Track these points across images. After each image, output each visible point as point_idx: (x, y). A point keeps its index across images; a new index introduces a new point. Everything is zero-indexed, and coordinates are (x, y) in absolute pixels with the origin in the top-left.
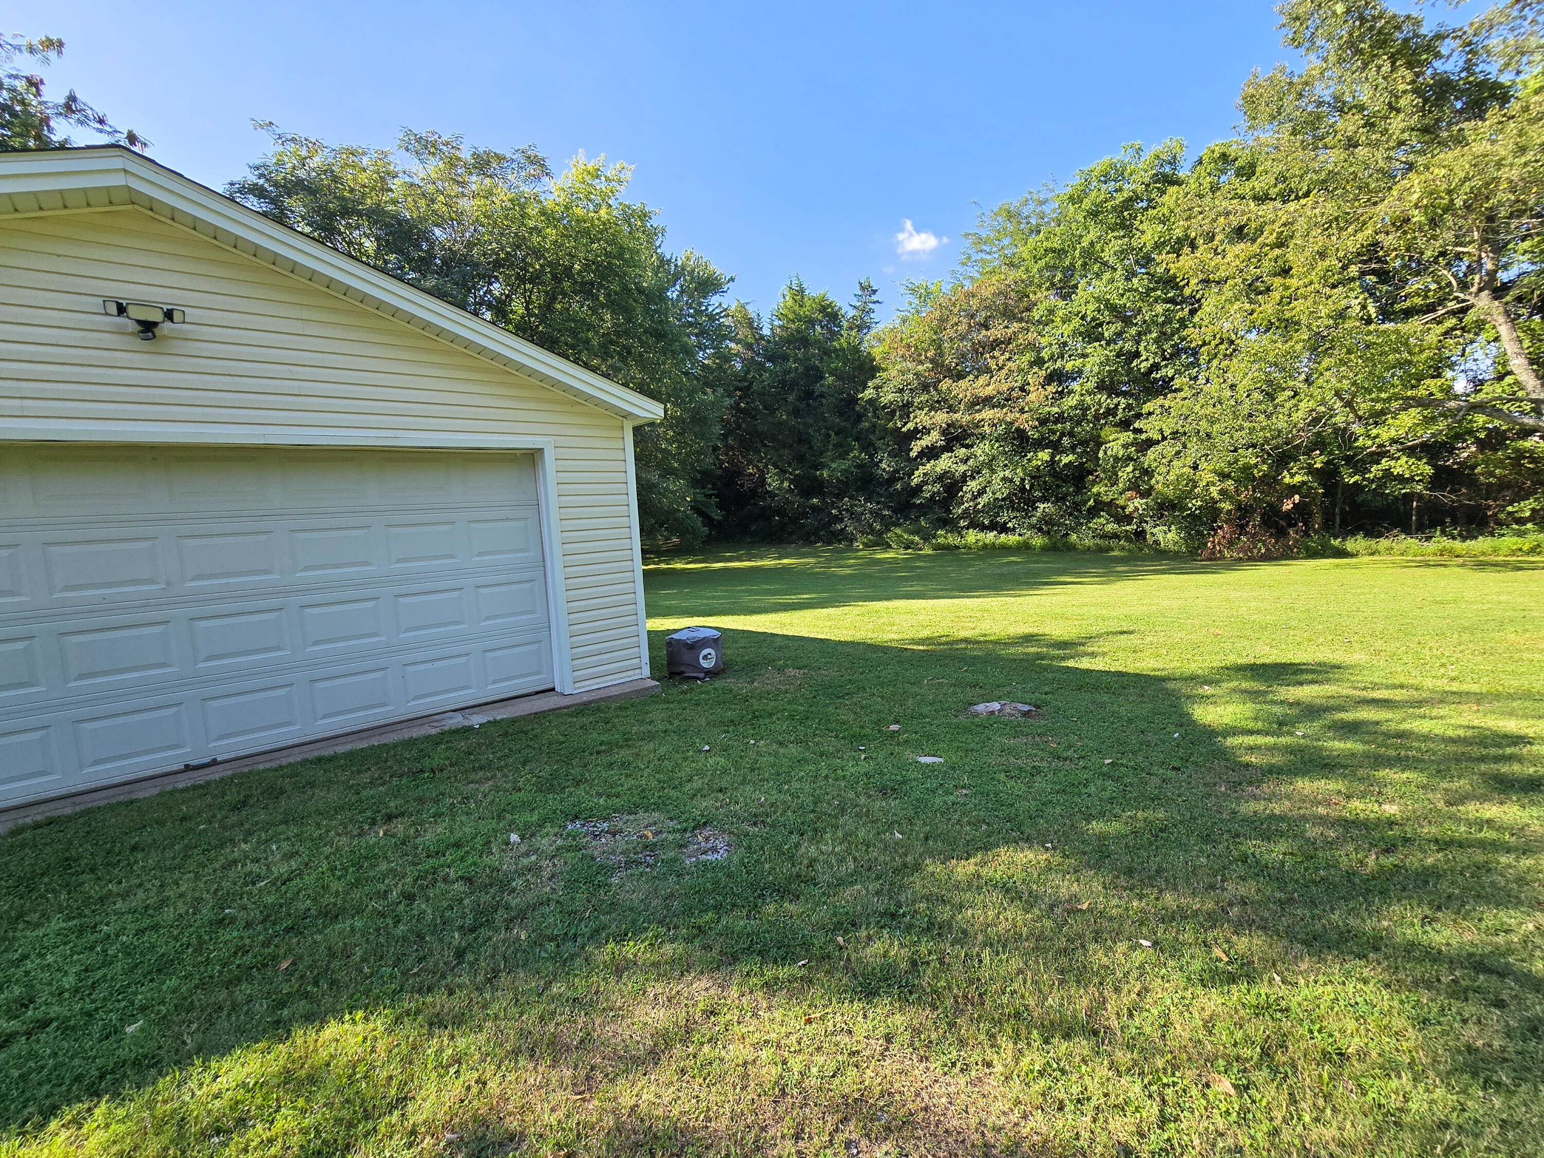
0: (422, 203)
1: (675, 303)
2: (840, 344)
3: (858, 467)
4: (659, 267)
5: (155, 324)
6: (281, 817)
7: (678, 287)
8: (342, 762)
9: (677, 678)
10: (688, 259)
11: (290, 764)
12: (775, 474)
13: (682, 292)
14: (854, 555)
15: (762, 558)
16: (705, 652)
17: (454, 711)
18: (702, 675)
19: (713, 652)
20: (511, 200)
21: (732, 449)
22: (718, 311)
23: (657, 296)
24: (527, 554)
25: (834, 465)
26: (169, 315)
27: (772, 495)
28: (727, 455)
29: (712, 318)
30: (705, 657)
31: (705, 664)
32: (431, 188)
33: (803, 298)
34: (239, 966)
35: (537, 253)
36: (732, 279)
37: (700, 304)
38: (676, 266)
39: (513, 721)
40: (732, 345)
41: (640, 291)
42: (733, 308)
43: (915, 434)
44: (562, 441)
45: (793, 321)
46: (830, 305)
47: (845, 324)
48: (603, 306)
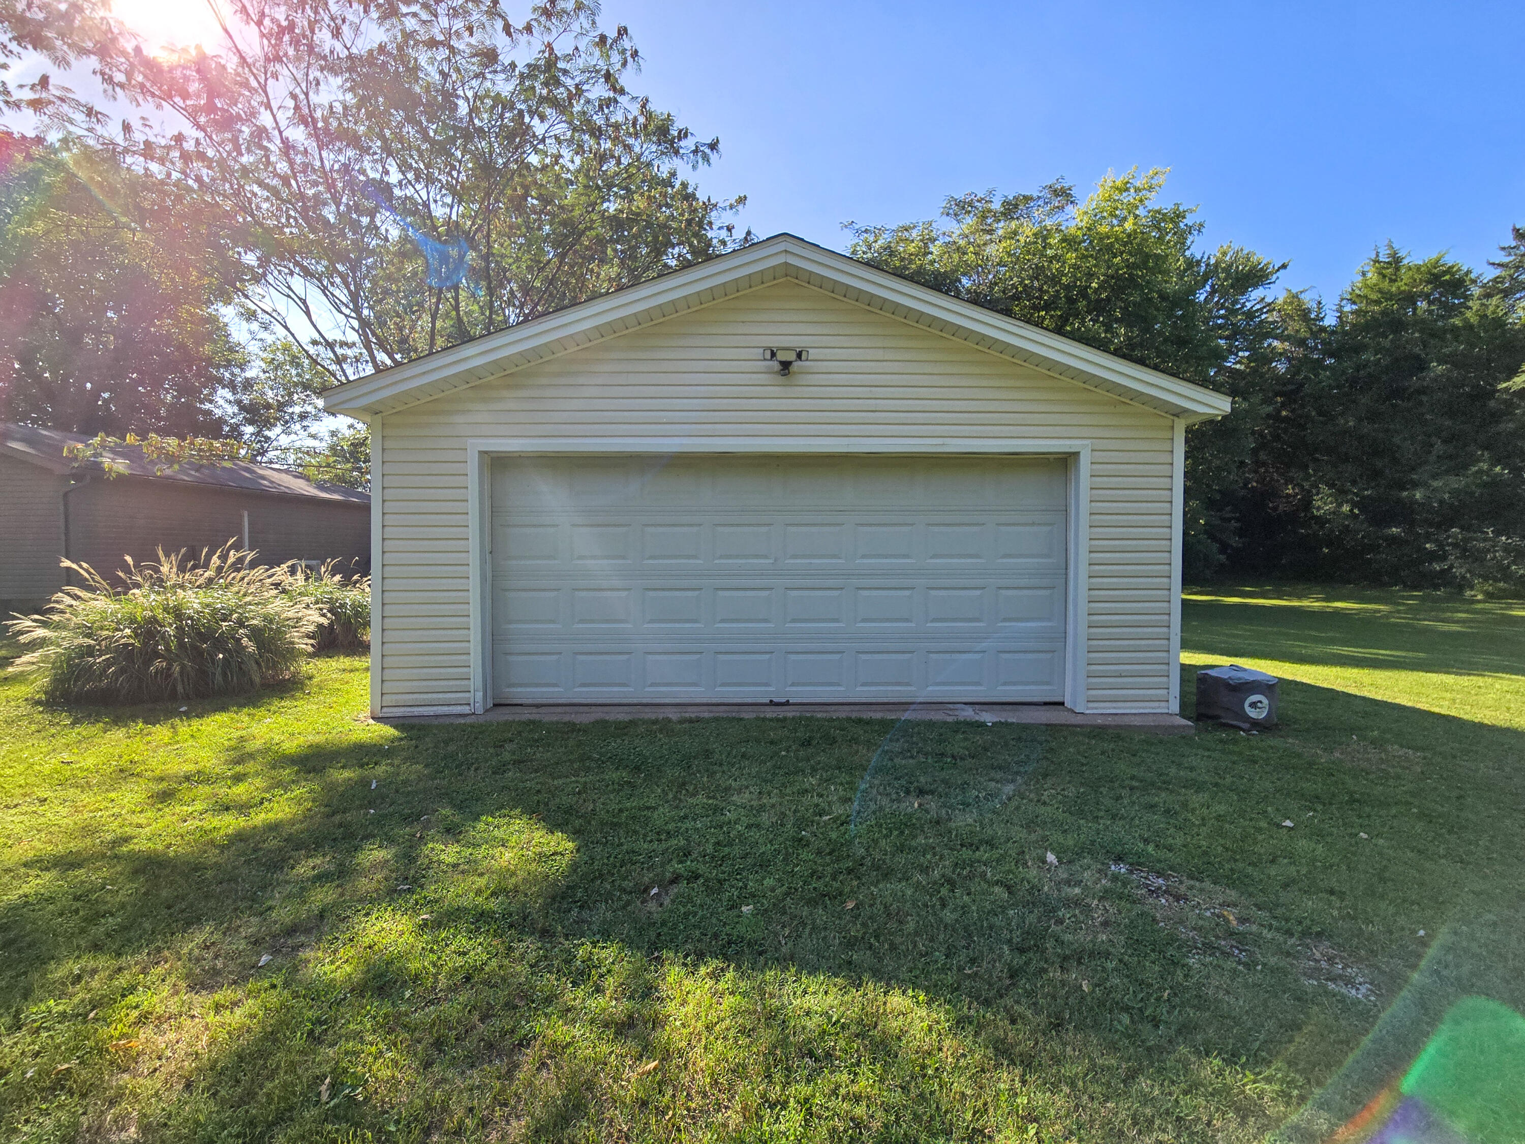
0: (956, 256)
1: (1202, 307)
2: (1466, 320)
3: (1486, 485)
4: (1185, 270)
5: (790, 363)
6: (834, 762)
7: (1208, 288)
8: (877, 727)
9: (1210, 722)
10: (1224, 254)
11: (838, 718)
12: (1331, 495)
13: (1213, 292)
14: (1466, 607)
15: (1300, 597)
16: (1254, 698)
17: (965, 704)
18: (1246, 726)
19: (1266, 701)
20: (1035, 235)
21: (1264, 464)
22: (1258, 307)
23: (1184, 299)
24: (1050, 560)
25: (1436, 484)
26: (799, 355)
27: (1321, 521)
28: (1256, 472)
29: (1250, 315)
30: (1253, 705)
31: (1252, 713)
32: (962, 243)
33: (1397, 269)
34: (815, 889)
35: (1054, 280)
36: (1284, 266)
37: (1235, 302)
38: (1208, 265)
39: (1025, 727)
40: (1276, 343)
41: (1163, 297)
42: (1280, 301)
44: (1101, 444)
45: (1377, 302)
46: (1449, 271)
47: (1476, 291)
48: (1117, 320)
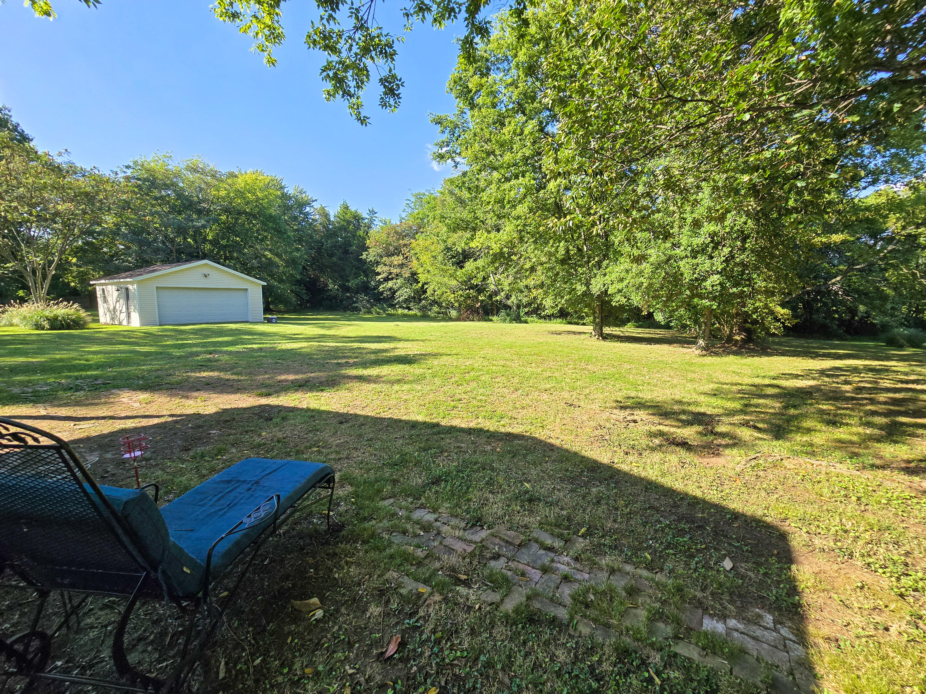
3: (363, 282)
12: (331, 282)
21: (315, 270)
25: (353, 281)
27: (331, 290)
28: (313, 272)
33: (347, 211)
42: (317, 211)
43: (379, 273)
44: (251, 287)
45: (342, 220)
46: (357, 216)
47: (363, 225)
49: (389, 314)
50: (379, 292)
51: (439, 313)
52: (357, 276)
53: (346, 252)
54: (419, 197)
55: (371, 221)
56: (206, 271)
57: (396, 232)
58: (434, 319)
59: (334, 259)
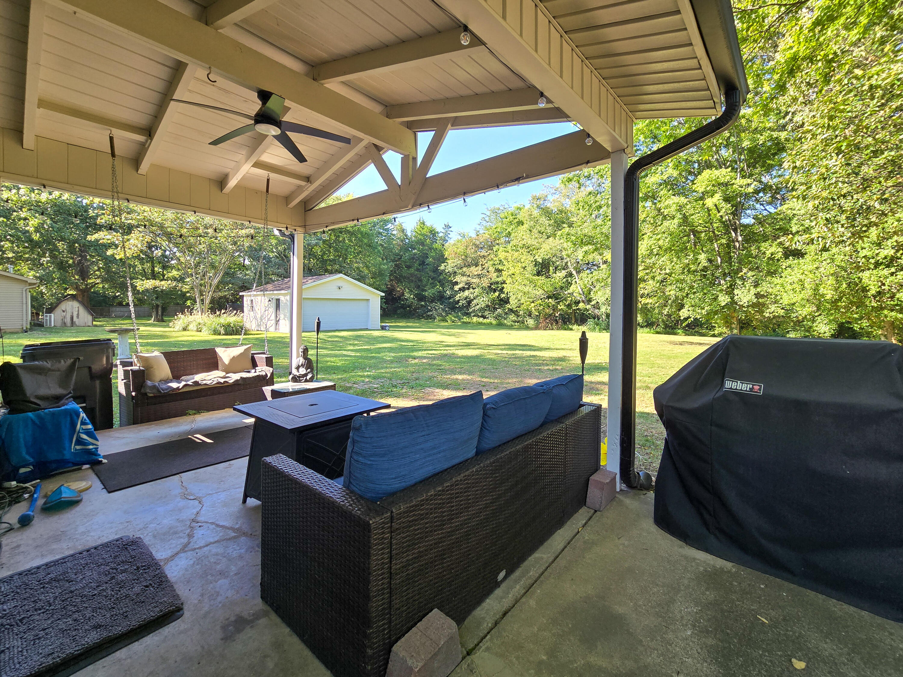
2: (435, 246)
3: (438, 292)
12: (408, 292)
25: (430, 291)
27: (407, 300)
28: (390, 283)
43: (456, 283)
45: (419, 235)
46: (433, 230)
47: (438, 239)
49: (464, 323)
50: (454, 301)
51: (515, 322)
52: (433, 286)
53: (423, 263)
54: (495, 212)
55: (446, 234)
56: (340, 284)
57: (474, 244)
58: (510, 327)
59: (412, 270)
